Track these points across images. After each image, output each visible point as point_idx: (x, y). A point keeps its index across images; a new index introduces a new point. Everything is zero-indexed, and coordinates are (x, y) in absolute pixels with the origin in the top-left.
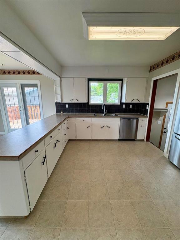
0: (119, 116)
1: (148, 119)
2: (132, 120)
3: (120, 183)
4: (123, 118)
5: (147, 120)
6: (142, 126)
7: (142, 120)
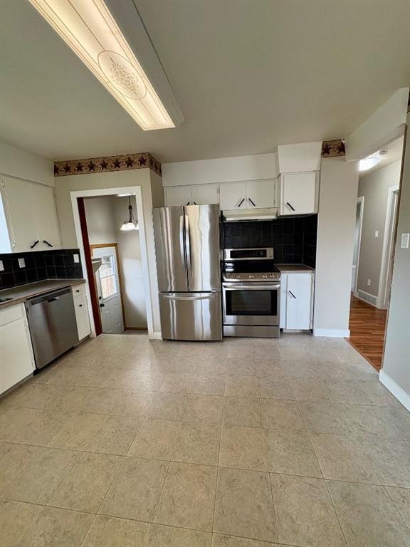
0: (15, 297)
1: (87, 285)
2: (57, 298)
3: (182, 428)
4: (32, 301)
5: (86, 287)
6: (81, 306)
7: (78, 291)
